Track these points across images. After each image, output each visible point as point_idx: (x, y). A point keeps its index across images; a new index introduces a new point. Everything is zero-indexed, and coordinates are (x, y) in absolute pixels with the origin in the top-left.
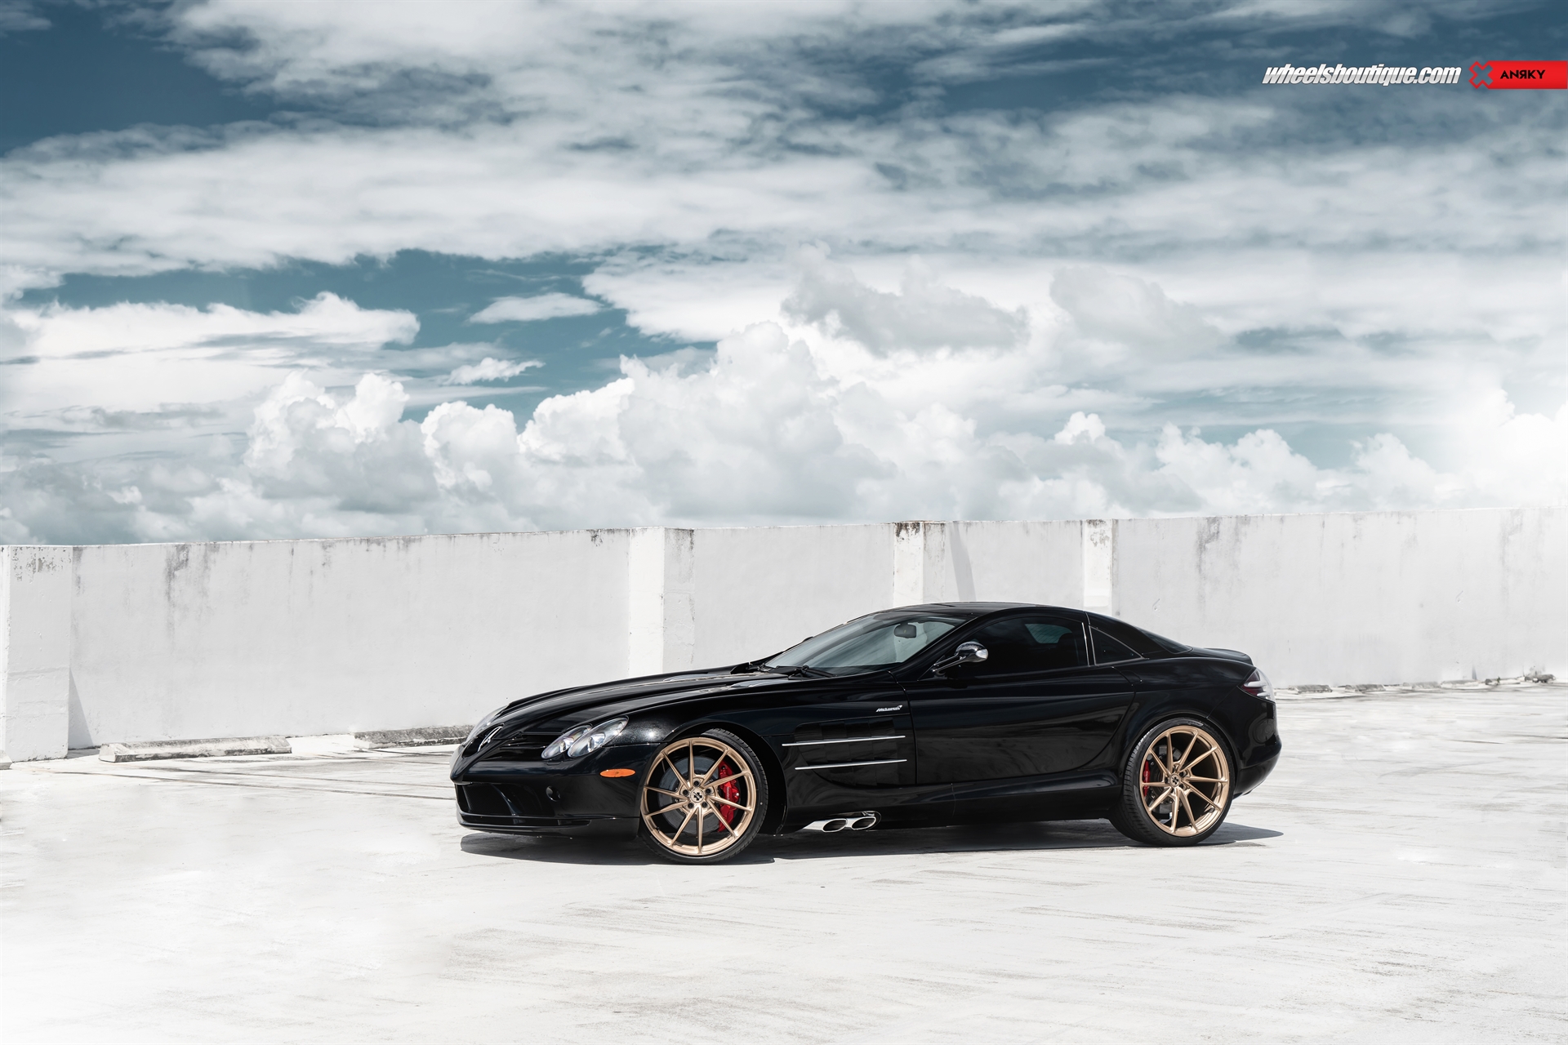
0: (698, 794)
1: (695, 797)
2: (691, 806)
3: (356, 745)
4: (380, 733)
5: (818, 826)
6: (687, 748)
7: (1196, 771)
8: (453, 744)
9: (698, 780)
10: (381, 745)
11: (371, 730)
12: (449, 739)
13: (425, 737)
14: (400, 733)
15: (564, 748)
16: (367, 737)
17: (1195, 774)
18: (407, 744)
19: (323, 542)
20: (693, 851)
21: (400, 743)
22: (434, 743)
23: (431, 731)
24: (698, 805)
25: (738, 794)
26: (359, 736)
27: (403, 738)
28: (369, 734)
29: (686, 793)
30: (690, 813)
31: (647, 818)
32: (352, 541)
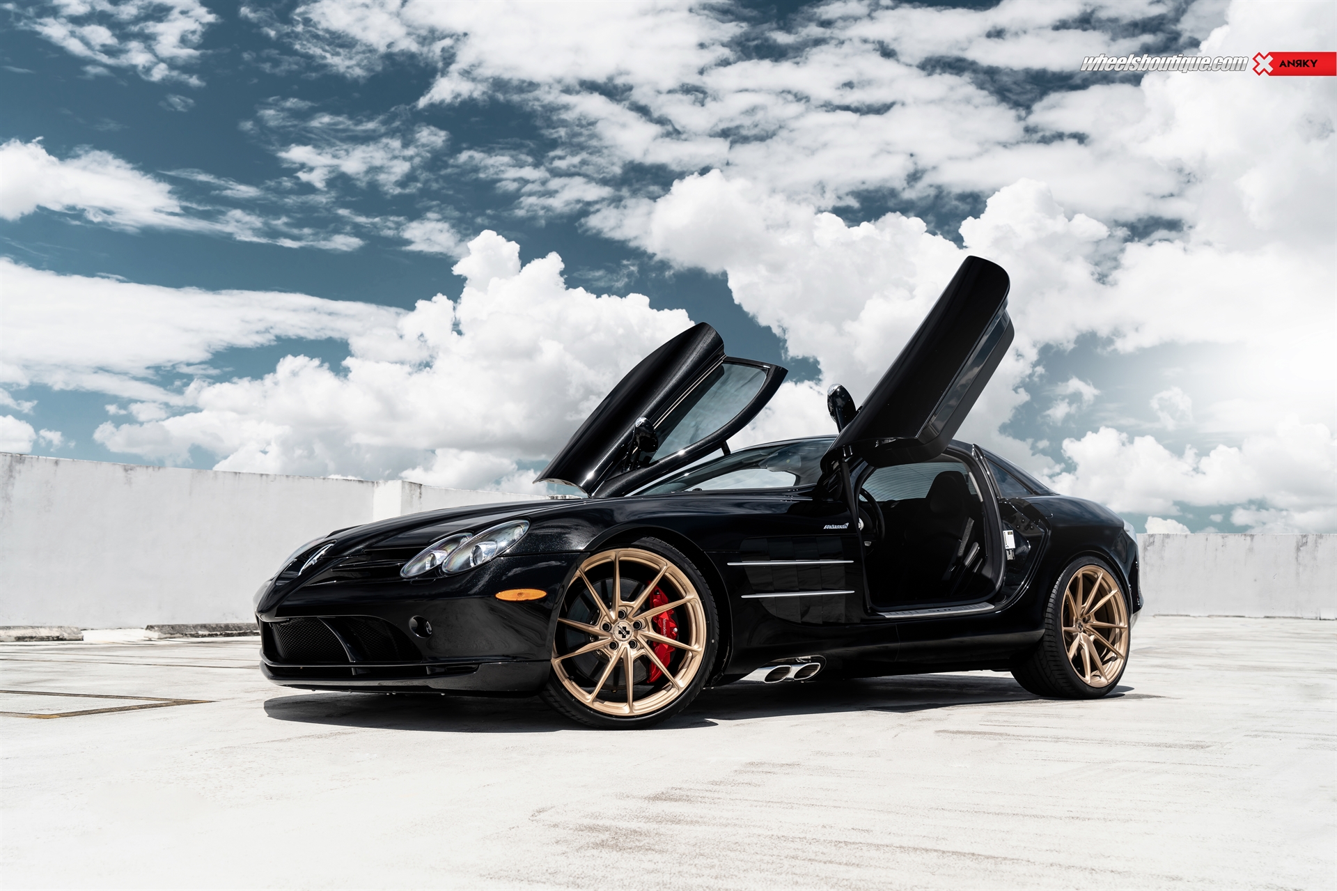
0: (624, 628)
1: (620, 632)
2: (614, 645)
3: (146, 636)
4: (169, 626)
5: (759, 675)
6: (612, 564)
7: (1098, 616)
8: (233, 636)
9: (624, 608)
10: (169, 635)
11: (161, 623)
12: (230, 632)
13: (209, 630)
14: (187, 627)
15: (432, 565)
16: (156, 629)
17: (1098, 619)
18: (192, 636)
19: (125, 466)
20: (622, 709)
21: (186, 635)
22: (216, 635)
23: (214, 626)
24: (624, 645)
25: (676, 630)
26: (150, 628)
27: (189, 630)
28: (158, 626)
29: (606, 627)
30: (614, 657)
31: (556, 662)
32: (151, 468)
